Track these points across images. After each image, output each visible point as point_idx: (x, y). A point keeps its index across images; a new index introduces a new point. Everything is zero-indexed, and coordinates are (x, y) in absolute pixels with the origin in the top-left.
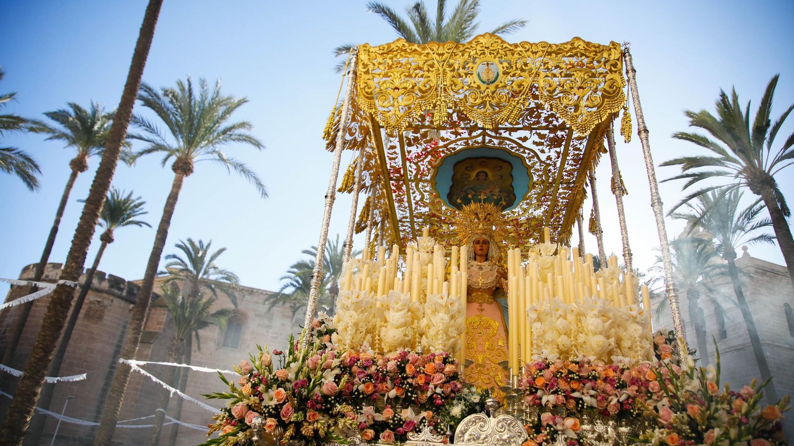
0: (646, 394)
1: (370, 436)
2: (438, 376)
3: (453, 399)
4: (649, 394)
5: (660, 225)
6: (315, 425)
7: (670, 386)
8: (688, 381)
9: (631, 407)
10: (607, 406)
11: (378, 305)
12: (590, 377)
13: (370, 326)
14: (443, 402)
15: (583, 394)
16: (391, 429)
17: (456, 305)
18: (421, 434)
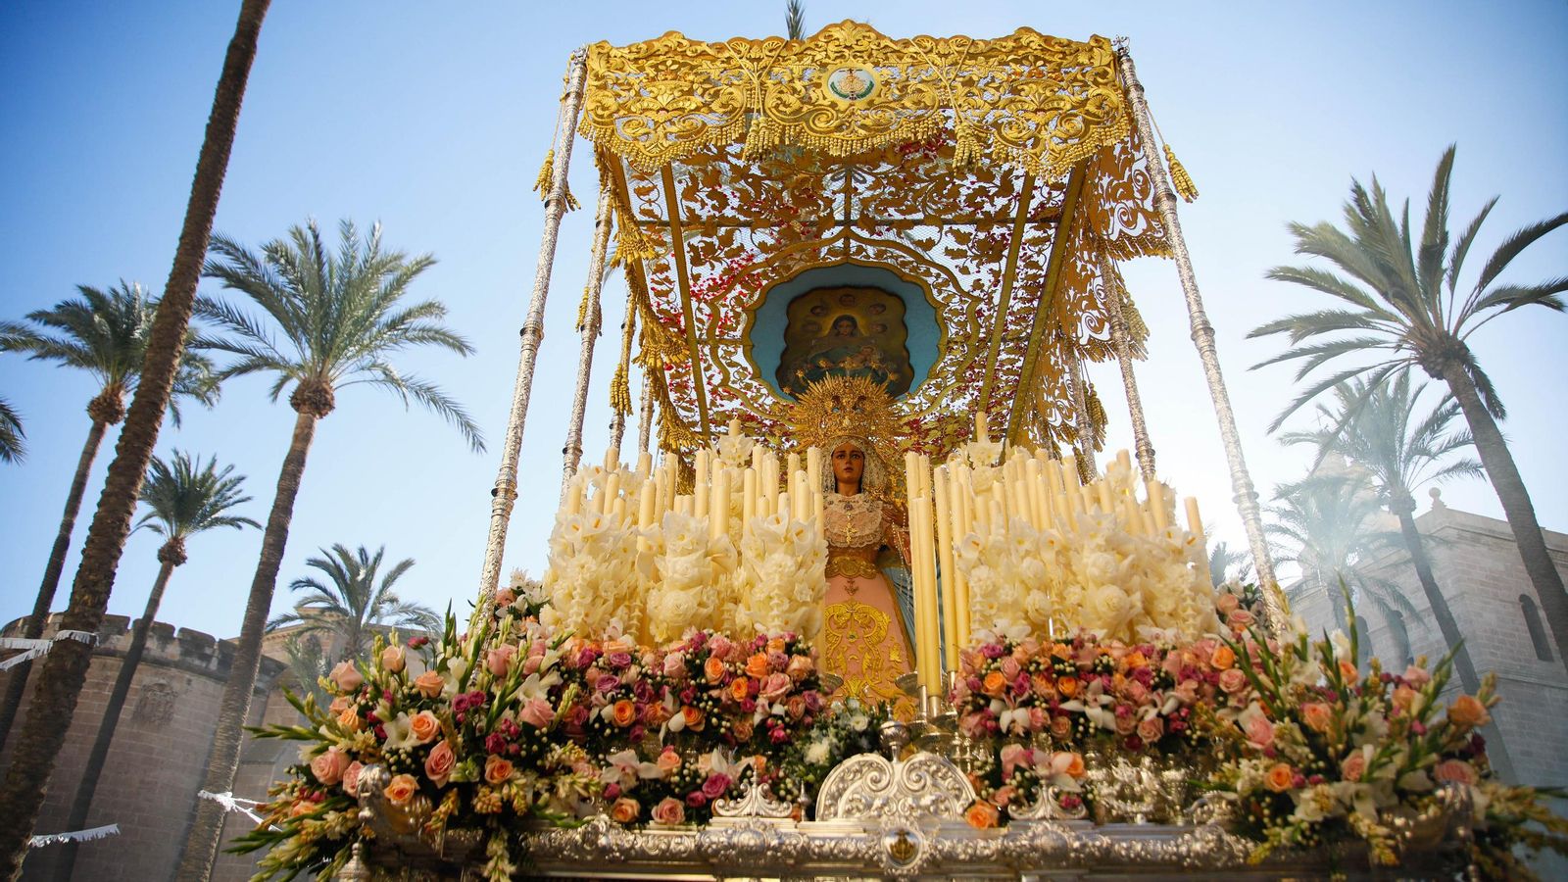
0: (1215, 698)
1: (630, 810)
2: (776, 679)
3: (810, 727)
4: (1221, 698)
5: (1213, 372)
6: (505, 791)
7: (1263, 678)
8: (1297, 665)
9: (1186, 725)
10: (1136, 727)
11: (641, 546)
12: (1099, 669)
13: (624, 589)
14: (789, 736)
15: (1085, 703)
16: (674, 795)
17: (809, 536)
18: (743, 803)
